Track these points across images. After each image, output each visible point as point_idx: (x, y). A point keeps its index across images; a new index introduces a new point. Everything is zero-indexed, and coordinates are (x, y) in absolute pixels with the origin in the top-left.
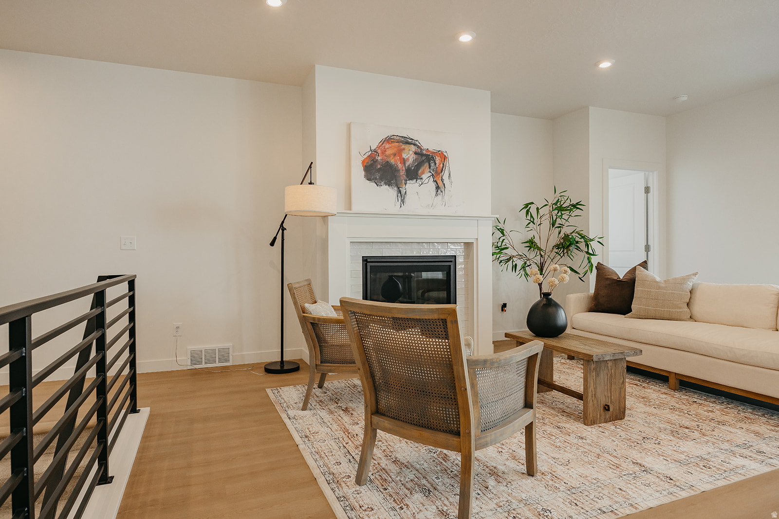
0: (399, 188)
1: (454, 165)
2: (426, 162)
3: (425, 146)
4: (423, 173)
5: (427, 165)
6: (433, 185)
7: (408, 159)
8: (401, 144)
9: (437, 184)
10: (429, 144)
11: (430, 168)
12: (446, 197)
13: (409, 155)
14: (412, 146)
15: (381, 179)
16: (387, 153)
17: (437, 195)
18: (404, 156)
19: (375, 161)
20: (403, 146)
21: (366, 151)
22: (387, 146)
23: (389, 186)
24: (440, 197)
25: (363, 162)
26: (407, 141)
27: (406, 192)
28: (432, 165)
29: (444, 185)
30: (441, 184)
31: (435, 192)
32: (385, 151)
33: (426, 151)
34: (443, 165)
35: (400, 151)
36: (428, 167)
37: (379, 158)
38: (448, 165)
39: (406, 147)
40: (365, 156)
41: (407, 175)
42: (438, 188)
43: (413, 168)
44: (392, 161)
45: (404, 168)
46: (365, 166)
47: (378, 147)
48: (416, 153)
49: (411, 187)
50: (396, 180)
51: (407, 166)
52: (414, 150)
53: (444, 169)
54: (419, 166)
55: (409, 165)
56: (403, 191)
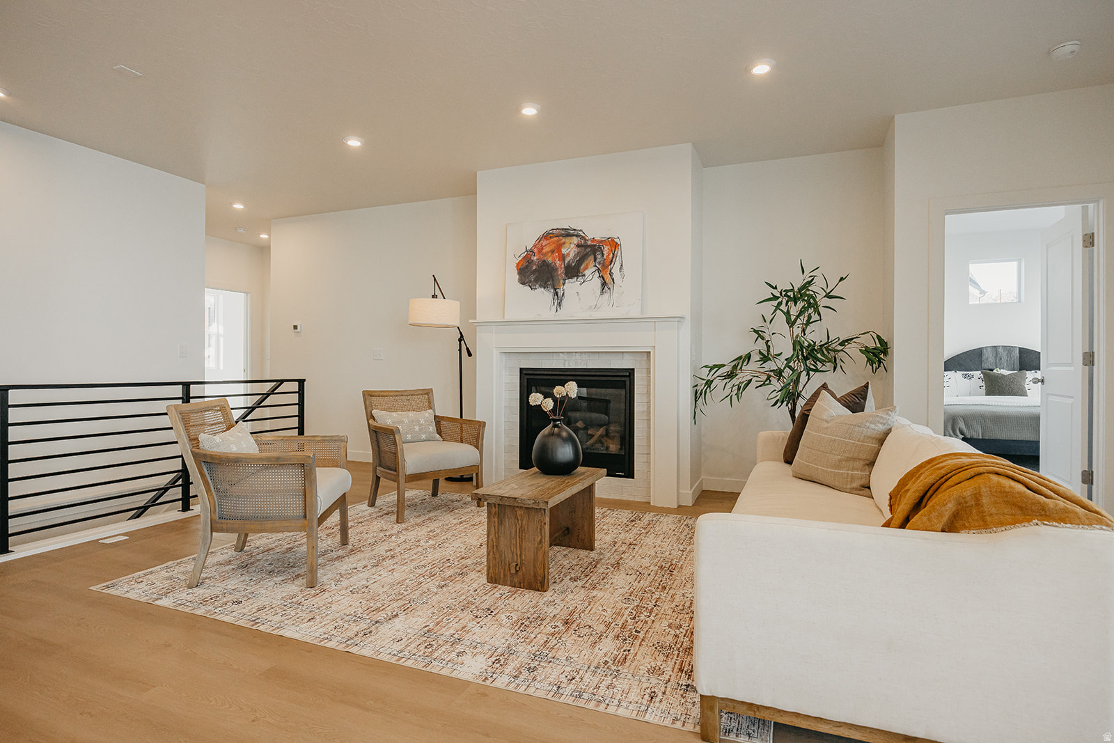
0: (555, 289)
1: (628, 254)
2: (590, 255)
3: (590, 236)
4: (586, 268)
5: (592, 258)
6: (597, 282)
7: (568, 254)
8: (561, 238)
9: (604, 279)
10: (594, 232)
11: (595, 261)
12: (615, 296)
13: (570, 249)
14: (575, 237)
15: (536, 281)
16: (544, 251)
17: (602, 293)
18: (564, 251)
19: (530, 262)
20: (563, 240)
21: (521, 252)
22: (545, 242)
23: (544, 288)
24: (606, 296)
25: (518, 264)
26: (568, 233)
27: (563, 294)
28: (599, 256)
29: (613, 280)
30: (608, 279)
31: (600, 290)
32: (542, 249)
33: (592, 241)
34: (613, 254)
35: (559, 247)
36: (593, 260)
37: (535, 258)
38: (619, 254)
39: (567, 240)
40: (520, 258)
41: (566, 274)
42: (604, 284)
43: (573, 264)
44: (550, 260)
45: (563, 265)
46: (520, 269)
47: (535, 246)
48: (578, 246)
49: (571, 287)
50: (553, 281)
51: (566, 262)
52: (576, 242)
53: (614, 260)
54: (581, 260)
55: (569, 261)
56: (560, 292)
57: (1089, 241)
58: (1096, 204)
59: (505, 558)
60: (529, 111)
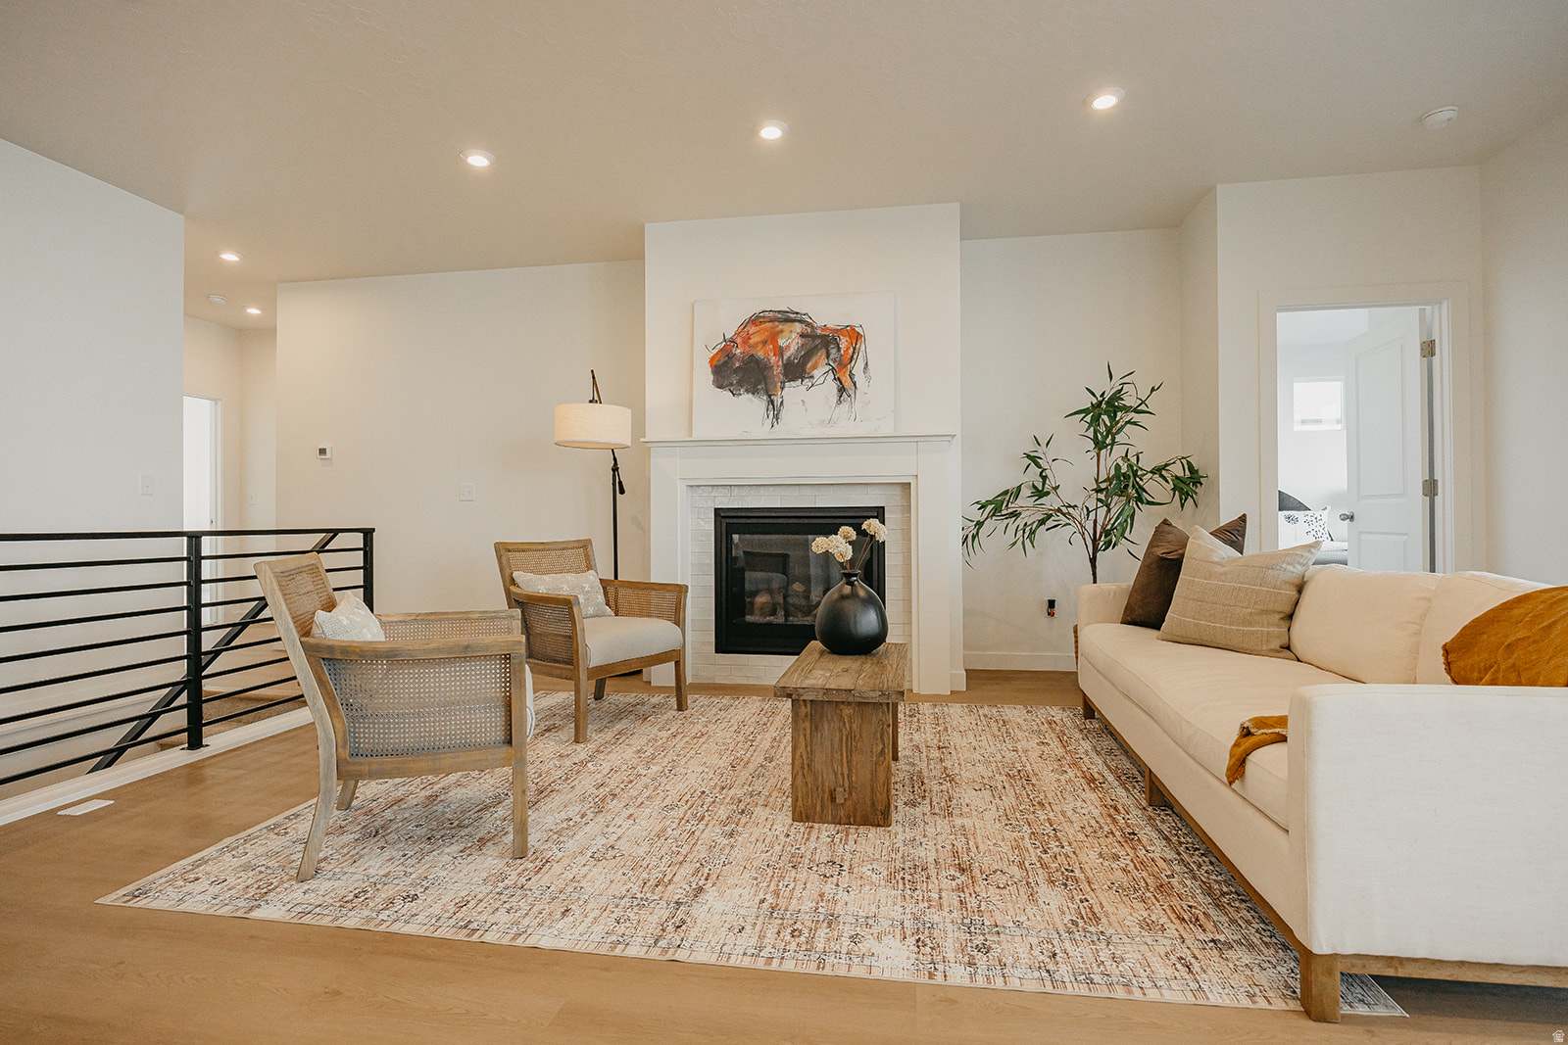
0: (770, 396)
2: (821, 349)
3: (820, 322)
4: (815, 367)
5: (824, 351)
6: (833, 387)
7: (788, 346)
8: (777, 323)
9: (841, 383)
10: (826, 317)
11: (828, 357)
12: (858, 405)
13: (791, 341)
14: (797, 324)
15: (740, 384)
16: (751, 341)
17: (839, 402)
18: (782, 342)
19: (730, 357)
20: (781, 327)
21: (716, 342)
22: (752, 329)
23: (753, 393)
24: (845, 406)
25: (712, 360)
26: (787, 318)
27: (782, 402)
28: (833, 351)
29: (855, 385)
30: (848, 383)
31: (836, 398)
32: (749, 338)
33: (823, 330)
34: (854, 349)
35: (774, 336)
36: (824, 356)
37: (738, 351)
38: (863, 348)
39: (786, 327)
40: (716, 351)
41: (786, 375)
42: (842, 390)
43: (796, 361)
44: (761, 354)
45: (780, 363)
46: (715, 366)
47: (737, 334)
48: (802, 336)
49: (792, 393)
50: (766, 384)
51: (785, 358)
52: (799, 331)
53: (855, 357)
54: (808, 355)
55: (790, 357)
56: (777, 400)
57: (1429, 349)
58: (1436, 307)
59: (823, 782)
60: (771, 132)
